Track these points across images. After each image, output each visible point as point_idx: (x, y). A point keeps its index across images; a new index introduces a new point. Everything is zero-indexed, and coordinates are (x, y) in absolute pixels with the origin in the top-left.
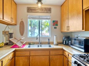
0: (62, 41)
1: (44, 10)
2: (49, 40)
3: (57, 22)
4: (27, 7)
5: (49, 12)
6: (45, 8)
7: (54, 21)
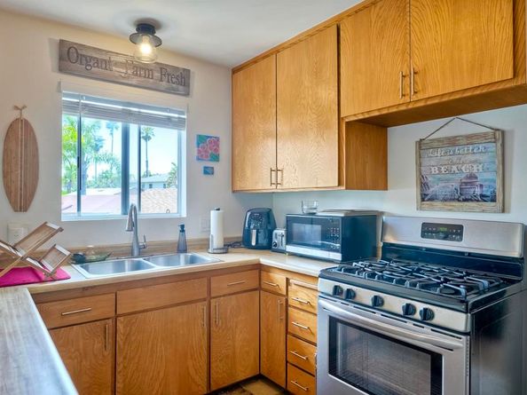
0: (240, 234)
1: (157, 75)
2: (183, 231)
3: (215, 142)
4: (57, 38)
5: (181, 88)
6: (162, 68)
7: (201, 139)
